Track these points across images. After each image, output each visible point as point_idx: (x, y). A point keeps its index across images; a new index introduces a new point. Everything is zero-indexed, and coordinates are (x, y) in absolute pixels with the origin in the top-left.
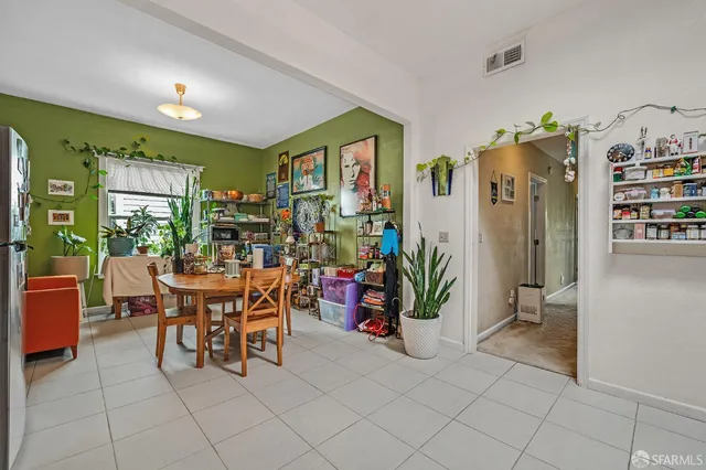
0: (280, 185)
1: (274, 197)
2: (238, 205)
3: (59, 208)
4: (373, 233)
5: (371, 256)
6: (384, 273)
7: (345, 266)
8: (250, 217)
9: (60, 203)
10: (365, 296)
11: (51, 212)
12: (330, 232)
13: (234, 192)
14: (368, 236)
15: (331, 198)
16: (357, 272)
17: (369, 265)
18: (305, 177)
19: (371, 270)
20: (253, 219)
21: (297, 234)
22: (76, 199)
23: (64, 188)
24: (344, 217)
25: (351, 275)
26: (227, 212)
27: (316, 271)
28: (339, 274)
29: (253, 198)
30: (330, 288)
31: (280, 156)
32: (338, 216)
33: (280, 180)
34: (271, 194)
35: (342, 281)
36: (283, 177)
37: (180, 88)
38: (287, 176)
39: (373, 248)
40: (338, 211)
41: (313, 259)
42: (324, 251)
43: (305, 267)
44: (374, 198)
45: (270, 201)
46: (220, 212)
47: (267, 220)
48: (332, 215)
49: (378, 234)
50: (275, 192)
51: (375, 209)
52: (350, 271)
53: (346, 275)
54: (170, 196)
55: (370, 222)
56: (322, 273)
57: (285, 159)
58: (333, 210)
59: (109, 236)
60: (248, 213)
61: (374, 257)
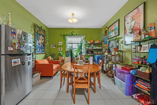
0: (105, 37)
1: (103, 41)
2: (94, 44)
3: (60, 47)
4: (142, 51)
5: (140, 62)
6: (150, 74)
7: (127, 65)
8: (97, 47)
9: (60, 46)
10: (137, 82)
11: (59, 48)
12: (120, 51)
13: (92, 41)
14: (138, 52)
15: (121, 38)
16: (132, 69)
17: (139, 67)
18: (112, 33)
19: (140, 70)
20: (97, 48)
21: (109, 52)
22: (63, 45)
23: (61, 43)
24: (127, 45)
25: (129, 70)
26: (91, 47)
27: (114, 65)
28: (123, 68)
29: (97, 42)
30: (119, 74)
31: (105, 28)
32: (124, 44)
33: (105, 36)
34: (103, 40)
35: (123, 72)
36: (106, 35)
37: (73, 14)
38: (107, 34)
39: (142, 58)
40: (124, 42)
41: (113, 61)
42: (117, 58)
43: (110, 63)
44: (142, 32)
45: (103, 42)
46: (89, 46)
47: (101, 48)
48: (121, 44)
49: (145, 51)
50: (104, 39)
51: (143, 38)
52: (128, 68)
53: (126, 69)
54: (78, 43)
55: (141, 46)
56: (116, 67)
57: (106, 29)
58: (122, 43)
59: (66, 53)
60: (96, 46)
61: (142, 63)
